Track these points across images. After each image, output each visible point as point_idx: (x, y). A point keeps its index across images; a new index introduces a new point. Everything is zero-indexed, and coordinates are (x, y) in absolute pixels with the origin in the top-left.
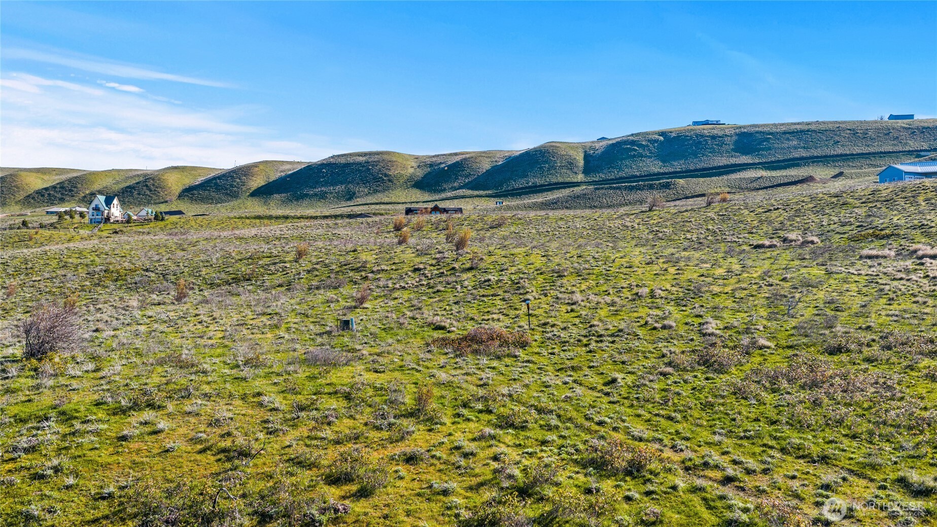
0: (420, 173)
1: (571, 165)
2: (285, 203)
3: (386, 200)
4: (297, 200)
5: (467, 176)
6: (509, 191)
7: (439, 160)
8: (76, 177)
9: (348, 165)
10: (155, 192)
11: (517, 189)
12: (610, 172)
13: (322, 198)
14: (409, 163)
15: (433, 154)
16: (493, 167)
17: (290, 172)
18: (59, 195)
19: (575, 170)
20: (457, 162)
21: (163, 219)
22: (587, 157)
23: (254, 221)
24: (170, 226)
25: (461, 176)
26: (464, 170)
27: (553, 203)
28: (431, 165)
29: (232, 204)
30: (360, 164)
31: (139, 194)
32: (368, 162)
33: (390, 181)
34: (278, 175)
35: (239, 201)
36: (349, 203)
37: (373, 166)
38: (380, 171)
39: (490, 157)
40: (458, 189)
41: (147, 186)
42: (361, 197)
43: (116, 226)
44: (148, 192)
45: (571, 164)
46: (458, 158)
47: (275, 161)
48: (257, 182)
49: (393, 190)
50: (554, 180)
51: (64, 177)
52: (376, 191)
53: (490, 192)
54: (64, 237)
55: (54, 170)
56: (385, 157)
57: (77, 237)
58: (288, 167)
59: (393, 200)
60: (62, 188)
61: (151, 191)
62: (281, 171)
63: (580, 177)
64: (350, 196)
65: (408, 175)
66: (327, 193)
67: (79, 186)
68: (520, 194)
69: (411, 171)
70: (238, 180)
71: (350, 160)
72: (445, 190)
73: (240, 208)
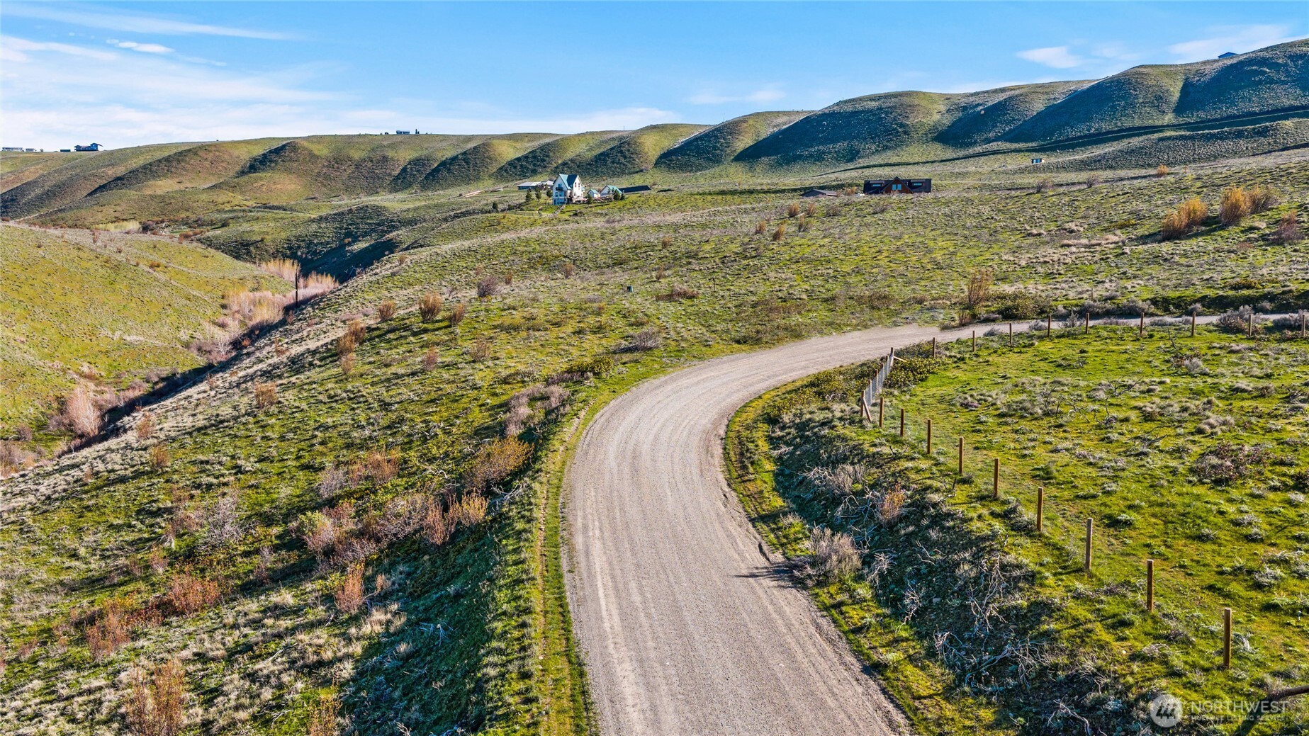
0: (947, 120)
1: (1159, 100)
2: (773, 167)
3: (895, 159)
4: (788, 164)
5: (1009, 123)
6: (1060, 141)
7: (977, 100)
8: (548, 144)
9: (855, 113)
10: (629, 159)
11: (1073, 139)
12: (1214, 109)
13: (818, 160)
14: (935, 106)
15: (973, 91)
16: (1047, 108)
17: (785, 127)
18: (531, 167)
19: (1164, 107)
20: (1000, 103)
21: (623, 198)
22: (1187, 88)
23: (715, 197)
24: (628, 206)
25: (1001, 122)
26: (1005, 114)
27: (1095, 161)
28: (965, 108)
29: (712, 170)
30: (870, 111)
31: (613, 162)
32: (881, 109)
33: (906, 133)
34: (771, 131)
35: (721, 167)
36: (850, 166)
37: (886, 113)
38: (895, 120)
39: (1047, 93)
40: (993, 141)
41: (621, 152)
42: (867, 156)
43: (576, 207)
44: (622, 160)
45: (1159, 98)
46: (1002, 97)
47: (769, 113)
48: (744, 142)
49: (907, 146)
50: (1128, 124)
51: (536, 144)
52: (886, 148)
53: (1034, 144)
54: (528, 221)
55: (527, 135)
56: (906, 100)
57: (539, 221)
58: (785, 119)
59: (904, 159)
60: (534, 157)
61: (625, 158)
62: (775, 126)
63: (1169, 118)
64: (852, 155)
65: (932, 123)
66: (824, 153)
67: (551, 154)
68: (1073, 147)
69: (936, 117)
70: (722, 141)
71: (859, 107)
72: (975, 143)
73: (721, 176)
